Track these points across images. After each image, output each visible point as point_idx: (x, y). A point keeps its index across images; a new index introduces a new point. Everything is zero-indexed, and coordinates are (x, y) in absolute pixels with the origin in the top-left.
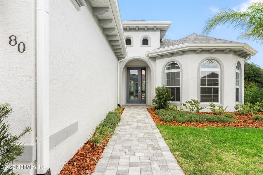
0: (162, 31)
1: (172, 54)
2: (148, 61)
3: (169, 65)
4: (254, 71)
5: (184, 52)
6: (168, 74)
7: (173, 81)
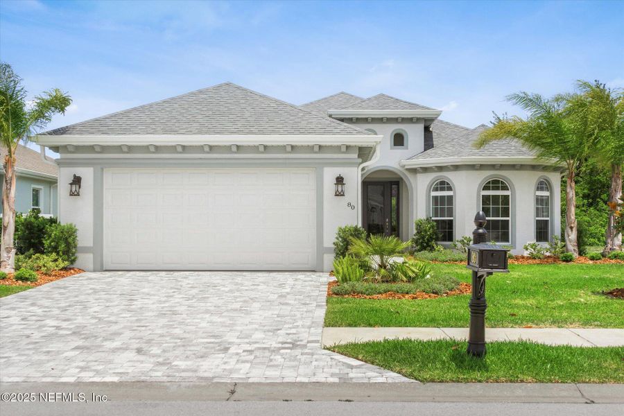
1: (441, 169)
2: (404, 174)
3: (437, 184)
6: (436, 198)
7: (443, 210)
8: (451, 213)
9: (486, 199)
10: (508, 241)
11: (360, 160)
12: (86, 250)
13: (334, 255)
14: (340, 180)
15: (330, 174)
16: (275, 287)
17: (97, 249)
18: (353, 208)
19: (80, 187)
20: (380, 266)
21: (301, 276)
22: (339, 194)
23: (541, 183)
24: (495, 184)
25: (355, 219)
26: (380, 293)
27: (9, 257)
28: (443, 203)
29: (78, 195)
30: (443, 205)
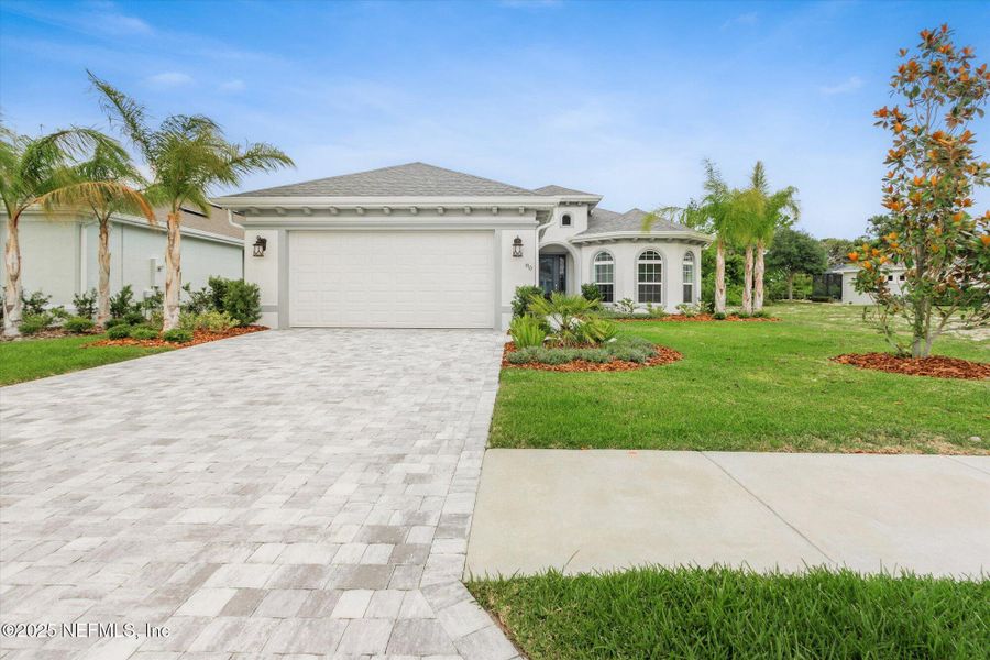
0: (591, 205)
1: (603, 242)
2: (571, 248)
3: (599, 255)
4: (801, 248)
5: (617, 240)
6: (598, 267)
7: (604, 277)
8: (611, 278)
9: (642, 267)
10: (659, 301)
11: (538, 222)
12: (270, 309)
13: (512, 314)
14: (518, 242)
15: (508, 237)
16: (445, 349)
17: (282, 308)
18: (530, 268)
19: (264, 249)
20: (563, 327)
21: (478, 336)
22: (517, 255)
23: (687, 254)
24: (650, 255)
25: (531, 279)
26: (566, 362)
27: (172, 316)
28: (604, 270)
29: (262, 256)
30: (605, 271)
